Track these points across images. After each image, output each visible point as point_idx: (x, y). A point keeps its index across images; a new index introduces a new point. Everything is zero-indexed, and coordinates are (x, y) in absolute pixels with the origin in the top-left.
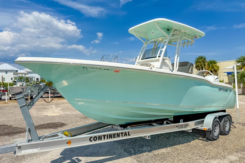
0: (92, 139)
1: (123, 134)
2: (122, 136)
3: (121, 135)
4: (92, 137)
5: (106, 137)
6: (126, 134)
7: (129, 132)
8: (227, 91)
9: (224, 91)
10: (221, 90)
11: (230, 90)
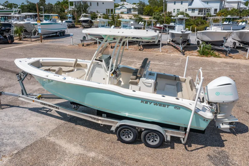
2: (55, 108)
7: (58, 108)
8: (167, 106)
9: (157, 105)
10: (149, 103)
11: (176, 107)
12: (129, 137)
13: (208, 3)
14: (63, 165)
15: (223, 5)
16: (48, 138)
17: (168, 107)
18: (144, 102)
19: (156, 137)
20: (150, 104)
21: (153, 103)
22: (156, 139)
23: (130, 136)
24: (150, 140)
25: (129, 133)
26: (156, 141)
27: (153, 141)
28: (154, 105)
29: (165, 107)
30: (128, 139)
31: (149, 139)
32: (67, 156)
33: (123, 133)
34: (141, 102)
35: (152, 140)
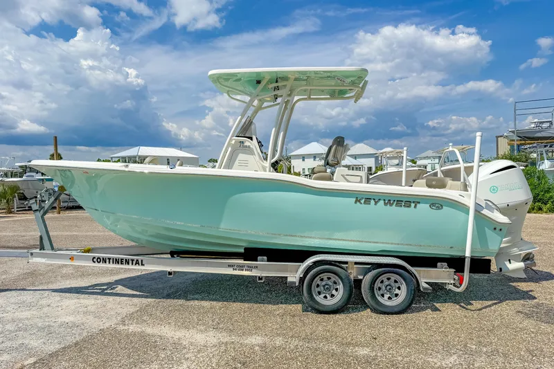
0: (95, 260)
1: (134, 262)
2: (132, 264)
3: (130, 262)
4: (94, 258)
5: (111, 261)
6: (137, 263)
7: (142, 261)
8: (413, 205)
9: (391, 205)
10: (372, 202)
11: (433, 204)
12: (332, 296)
13: (355, 158)
14: (185, 366)
15: (380, 162)
16: (121, 327)
17: (415, 207)
18: (363, 201)
19: (397, 285)
20: (376, 203)
21: (382, 202)
22: (397, 291)
23: (334, 292)
24: (383, 295)
25: (331, 284)
26: (397, 295)
27: (390, 298)
28: (385, 204)
29: (409, 206)
30: (330, 302)
31: (381, 292)
32: (189, 350)
33: (318, 286)
34: (356, 202)
35: (389, 295)
